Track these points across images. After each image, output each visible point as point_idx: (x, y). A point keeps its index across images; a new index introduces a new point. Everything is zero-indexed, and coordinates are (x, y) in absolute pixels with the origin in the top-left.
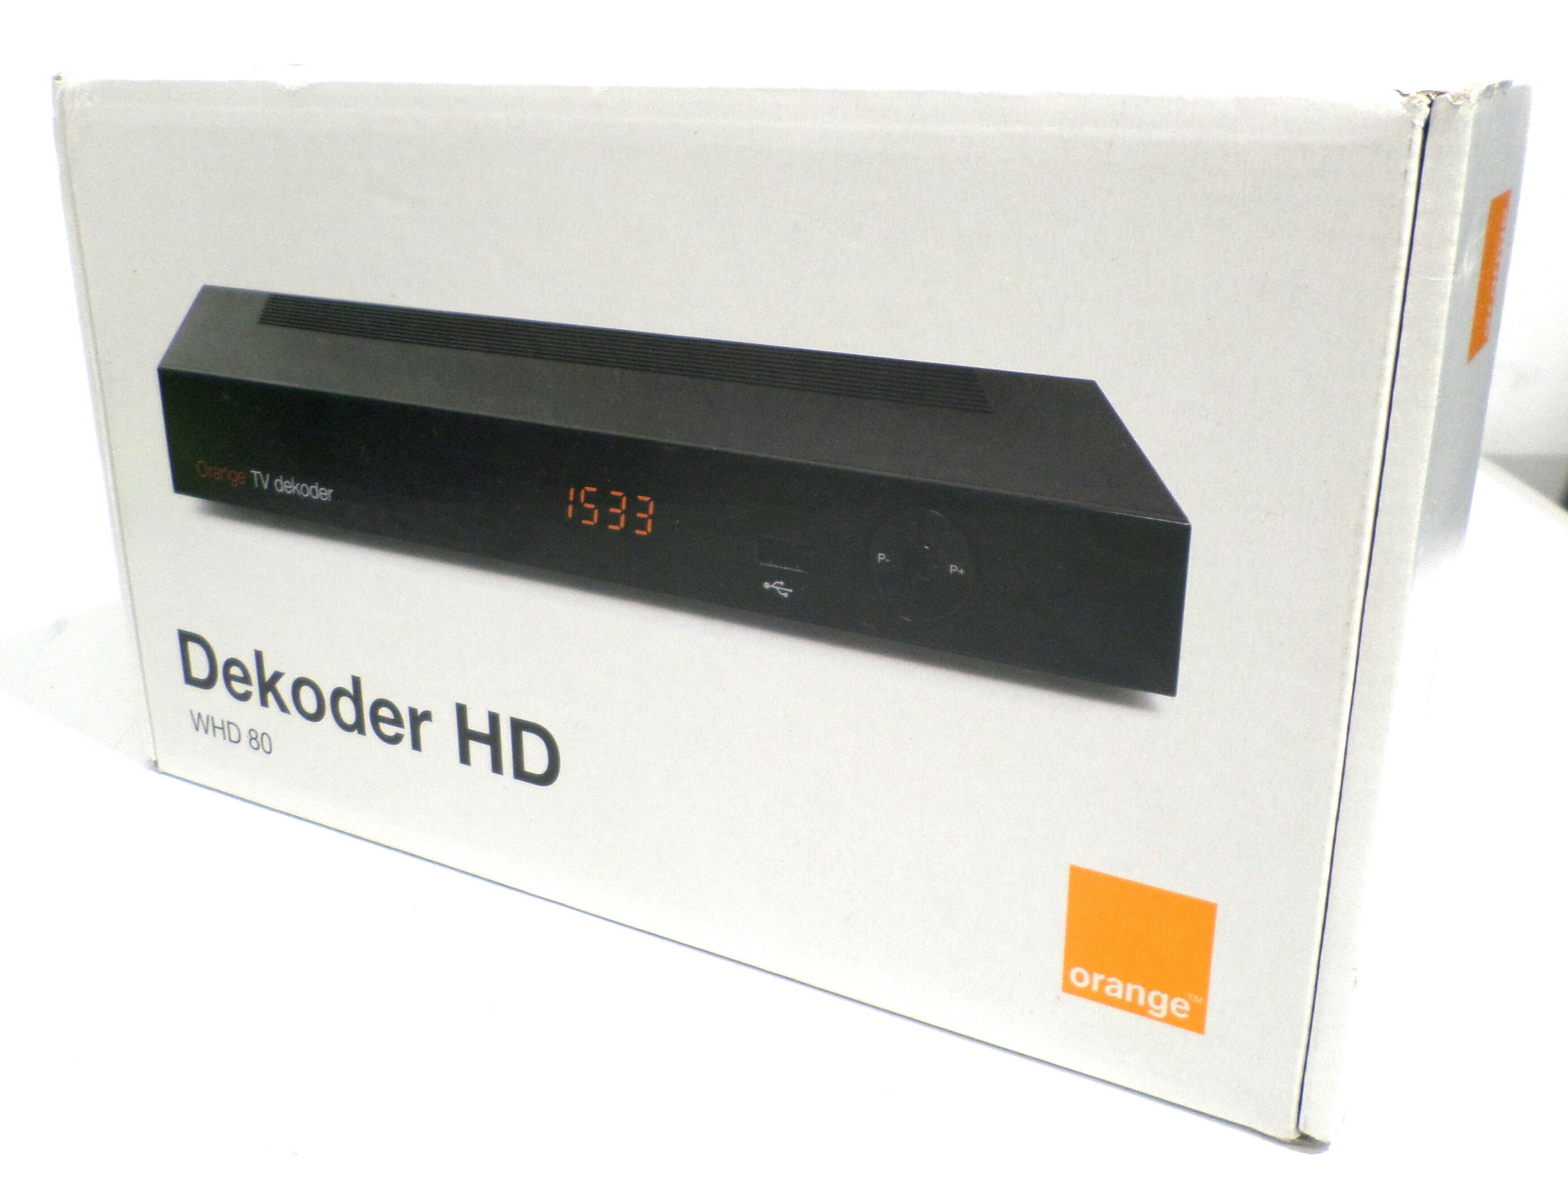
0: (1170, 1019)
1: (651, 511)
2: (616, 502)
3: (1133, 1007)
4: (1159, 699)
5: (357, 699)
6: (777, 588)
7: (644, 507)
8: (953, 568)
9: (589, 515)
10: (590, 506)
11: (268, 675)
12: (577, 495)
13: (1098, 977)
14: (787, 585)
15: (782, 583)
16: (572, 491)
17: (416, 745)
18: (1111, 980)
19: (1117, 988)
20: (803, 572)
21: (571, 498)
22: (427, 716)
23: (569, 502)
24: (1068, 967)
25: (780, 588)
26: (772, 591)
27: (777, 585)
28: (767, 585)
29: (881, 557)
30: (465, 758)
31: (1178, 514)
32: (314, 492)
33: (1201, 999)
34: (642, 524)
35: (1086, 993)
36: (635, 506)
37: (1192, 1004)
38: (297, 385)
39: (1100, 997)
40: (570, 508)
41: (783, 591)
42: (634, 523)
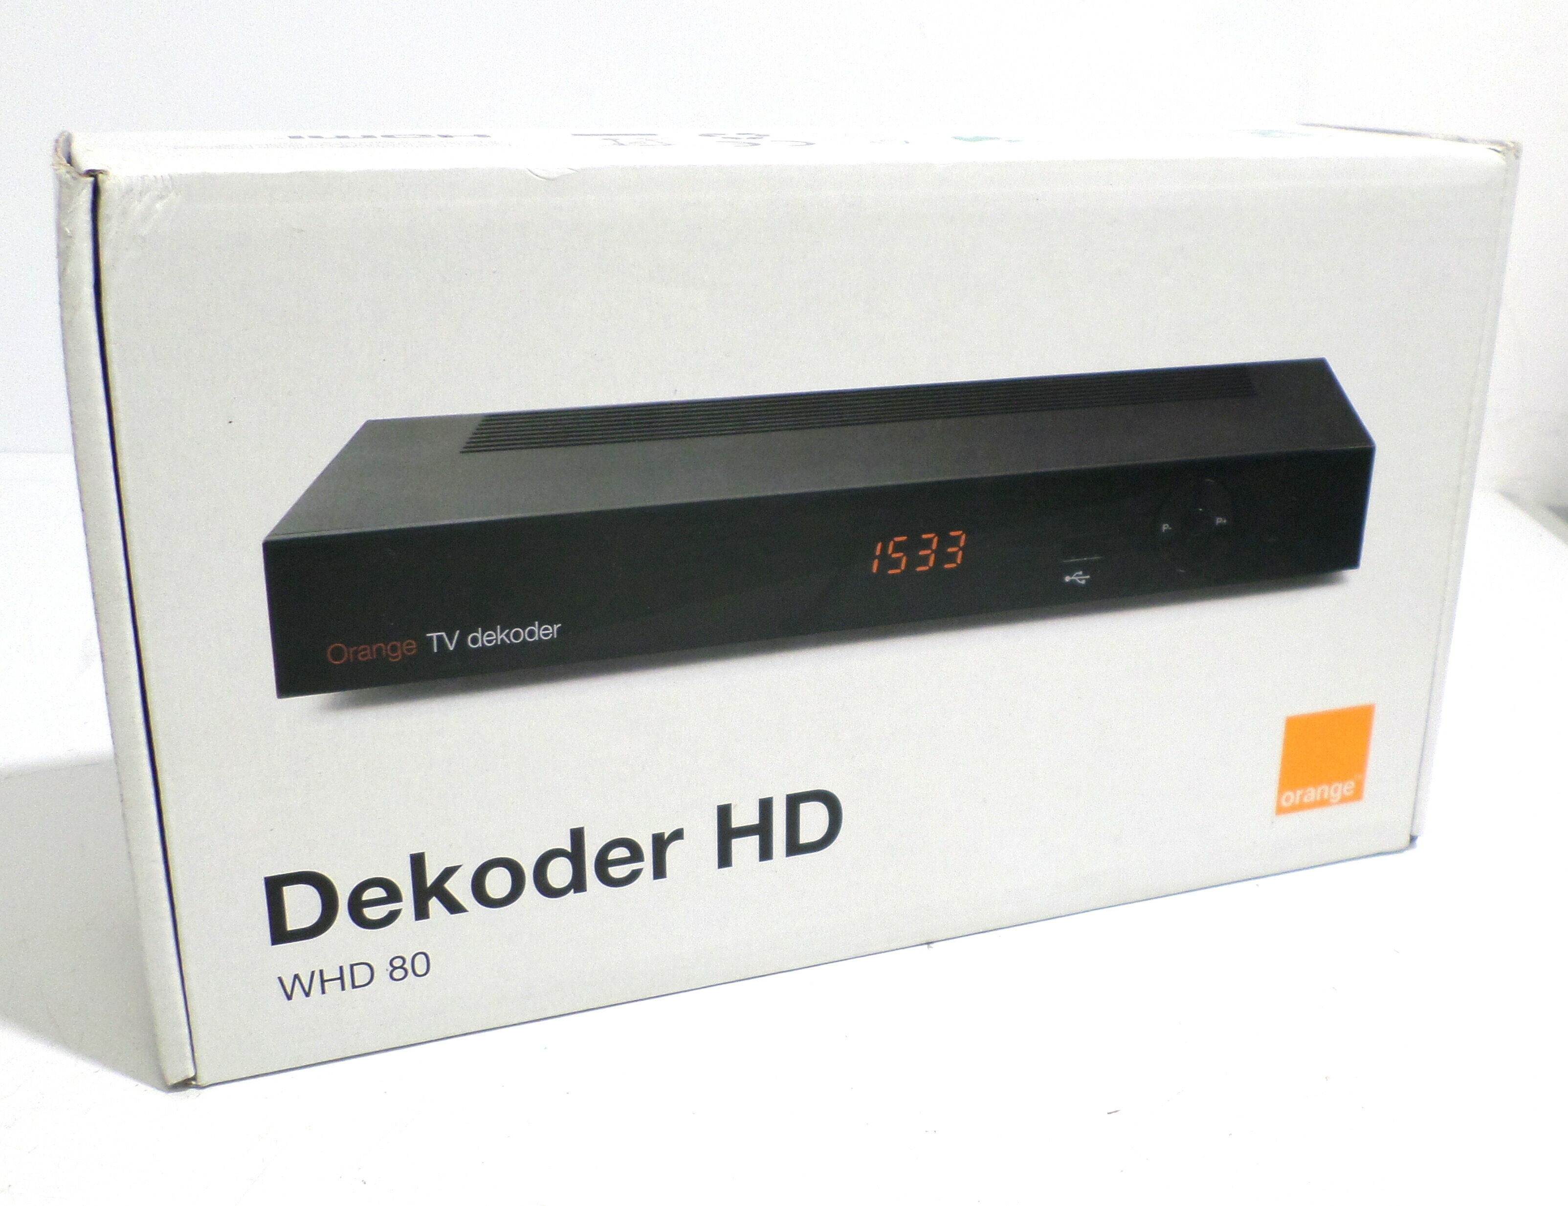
0: (1344, 800)
1: (962, 544)
2: (927, 544)
4: (1348, 574)
5: (576, 855)
6: (1077, 578)
7: (955, 541)
8: (1219, 520)
9: (896, 564)
10: (895, 556)
11: (431, 878)
12: (884, 549)
13: (1299, 793)
14: (1085, 574)
15: (1081, 573)
16: (879, 546)
17: (659, 871)
18: (1307, 790)
19: (1312, 794)
20: (1100, 558)
21: (878, 553)
22: (678, 835)
23: (876, 557)
24: (1280, 796)
25: (1079, 578)
26: (1073, 583)
27: (1077, 576)
28: (1067, 579)
29: (1166, 526)
30: (725, 859)
31: (1367, 438)
32: (531, 634)
33: (1361, 777)
34: (952, 558)
35: (1293, 808)
36: (946, 540)
37: (1356, 782)
38: (519, 515)
39: (1300, 807)
40: (876, 562)
41: (1081, 580)
42: (943, 556)
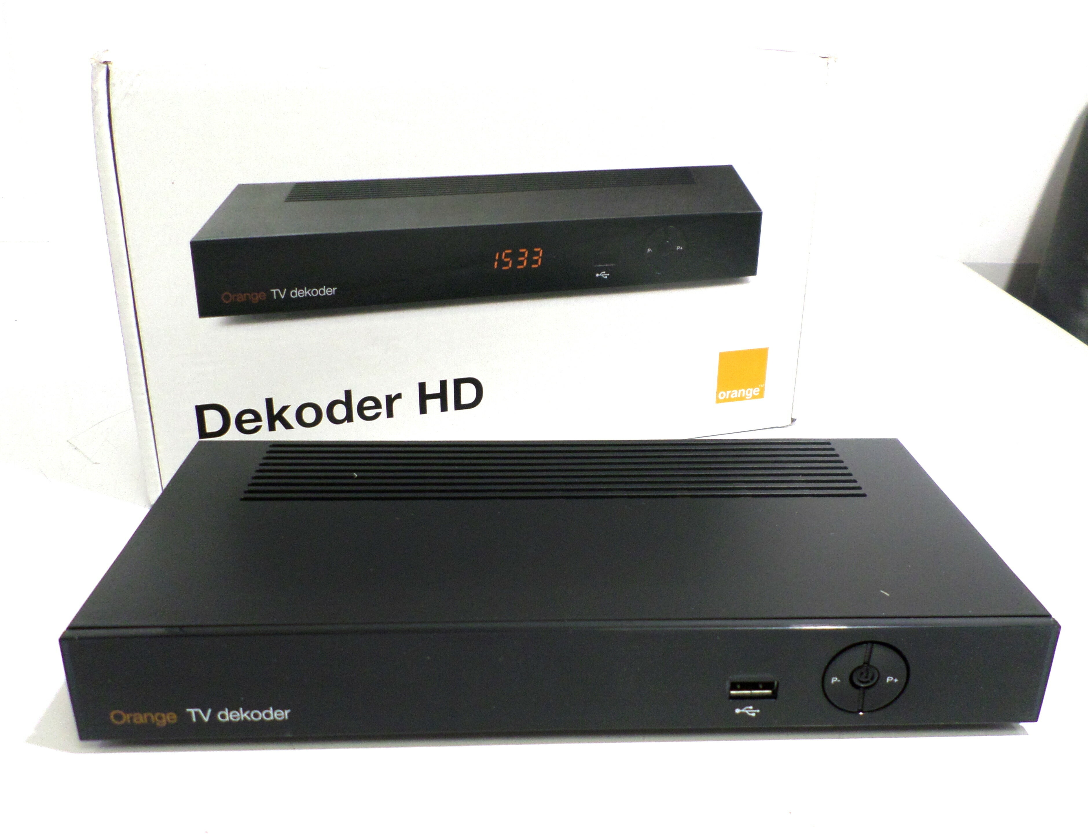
0: (754, 397)
1: (541, 255)
2: (522, 255)
3: (742, 398)
4: (751, 278)
5: (348, 403)
6: (602, 275)
7: (536, 254)
8: (678, 248)
9: (507, 264)
10: (506, 260)
11: (276, 411)
12: (500, 256)
13: (728, 392)
14: (607, 273)
15: (604, 272)
16: (497, 254)
17: (390, 414)
18: (733, 391)
19: (736, 393)
20: (614, 265)
21: (497, 258)
22: (399, 396)
23: (496, 260)
24: (718, 393)
25: (604, 275)
26: (600, 278)
28: (597, 275)
29: (649, 250)
30: (423, 410)
31: (758, 208)
32: (321, 292)
33: (763, 385)
34: (536, 262)
35: (725, 400)
36: (532, 253)
37: (760, 388)
38: (314, 233)
39: (730, 400)
40: (496, 262)
41: (605, 276)
42: (531, 262)
